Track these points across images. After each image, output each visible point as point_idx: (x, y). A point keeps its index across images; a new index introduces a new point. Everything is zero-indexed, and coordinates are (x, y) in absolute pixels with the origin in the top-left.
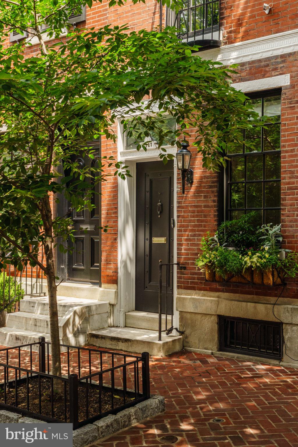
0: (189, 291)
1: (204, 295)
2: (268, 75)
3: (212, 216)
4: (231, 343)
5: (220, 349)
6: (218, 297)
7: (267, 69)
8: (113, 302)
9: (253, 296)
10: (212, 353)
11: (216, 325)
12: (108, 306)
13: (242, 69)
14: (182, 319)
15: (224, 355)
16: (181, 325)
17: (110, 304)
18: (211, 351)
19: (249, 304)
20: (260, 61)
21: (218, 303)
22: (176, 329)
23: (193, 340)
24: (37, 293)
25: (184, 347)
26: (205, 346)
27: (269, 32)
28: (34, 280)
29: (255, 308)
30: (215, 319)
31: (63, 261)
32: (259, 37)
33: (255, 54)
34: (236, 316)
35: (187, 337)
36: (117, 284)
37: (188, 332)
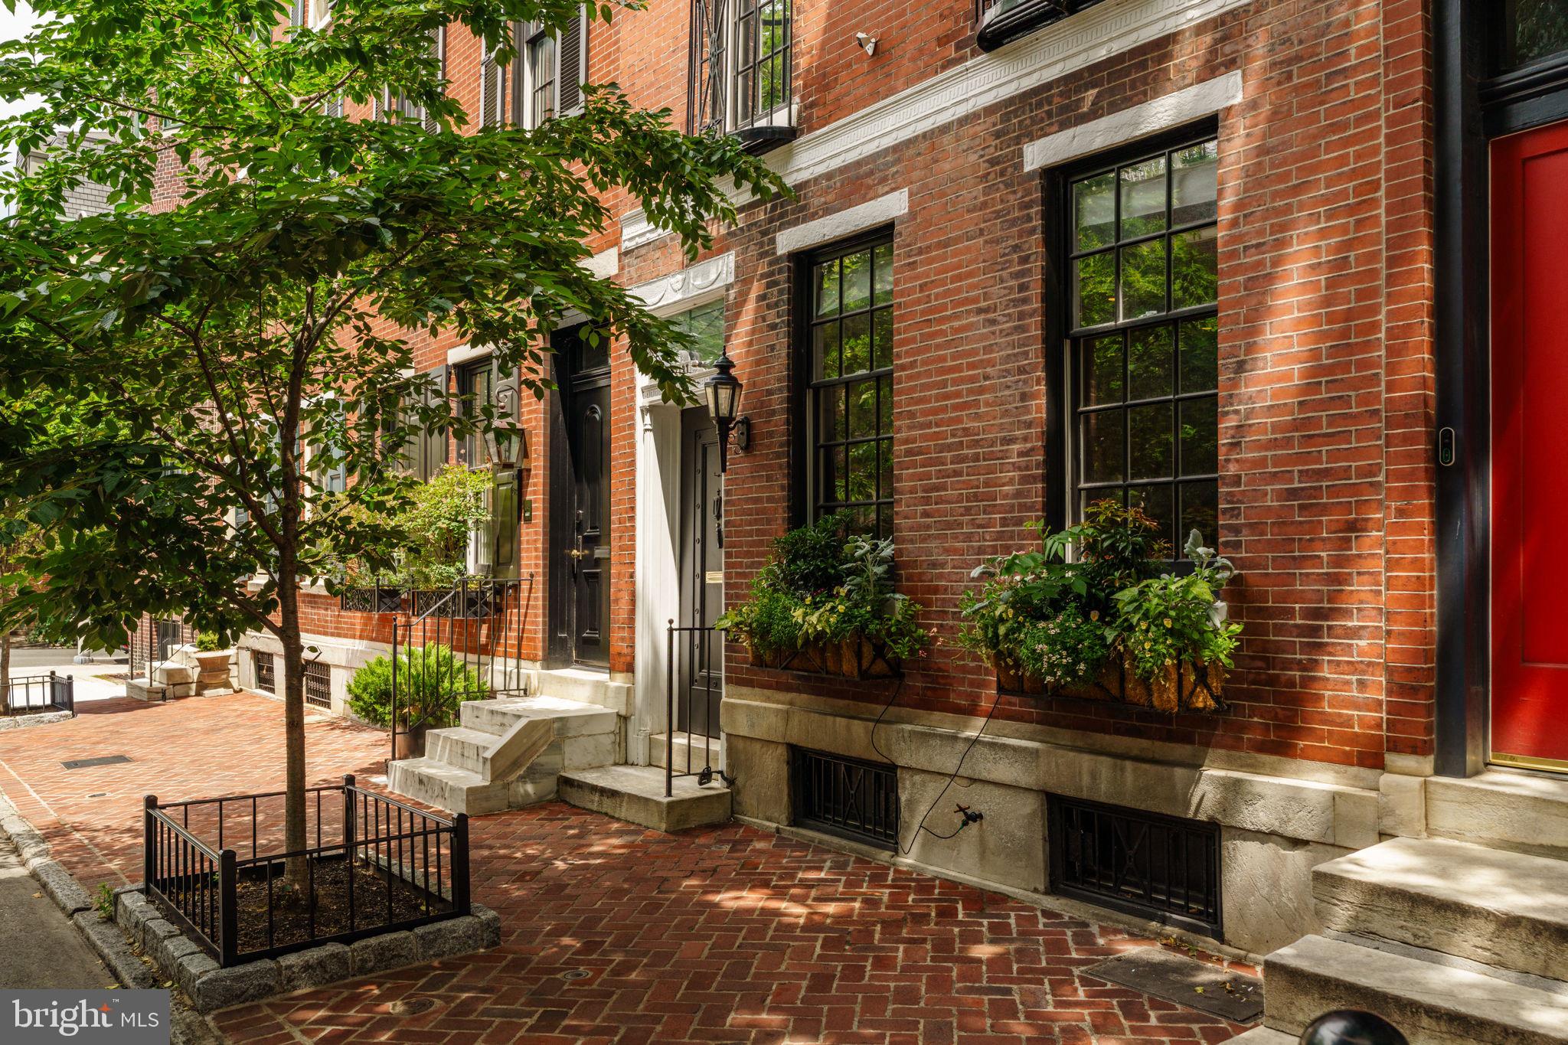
0: (745, 690)
1: (768, 699)
2: (871, 194)
3: (780, 521)
4: (827, 811)
5: (794, 822)
6: (791, 703)
7: (869, 181)
8: (623, 712)
9: (846, 702)
10: (778, 830)
11: (785, 767)
12: (615, 719)
13: (829, 187)
14: (731, 751)
15: (797, 835)
16: (729, 765)
17: (619, 715)
18: (775, 825)
19: (838, 719)
20: (858, 164)
21: (787, 716)
22: (721, 772)
23: (748, 799)
24: (518, 689)
25: (733, 812)
26: (768, 814)
27: (875, 96)
28: (512, 663)
29: (848, 728)
30: (781, 751)
31: (562, 623)
32: (857, 110)
33: (849, 150)
34: (817, 746)
35: (738, 792)
36: (633, 672)
37: (740, 782)
